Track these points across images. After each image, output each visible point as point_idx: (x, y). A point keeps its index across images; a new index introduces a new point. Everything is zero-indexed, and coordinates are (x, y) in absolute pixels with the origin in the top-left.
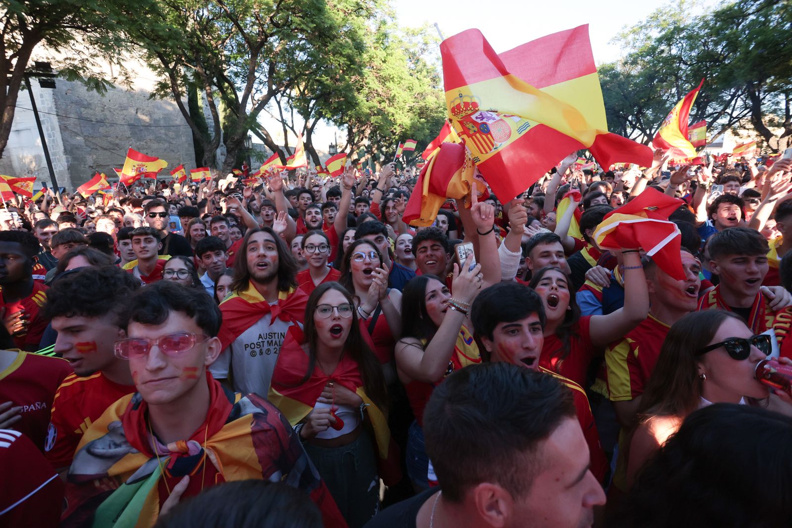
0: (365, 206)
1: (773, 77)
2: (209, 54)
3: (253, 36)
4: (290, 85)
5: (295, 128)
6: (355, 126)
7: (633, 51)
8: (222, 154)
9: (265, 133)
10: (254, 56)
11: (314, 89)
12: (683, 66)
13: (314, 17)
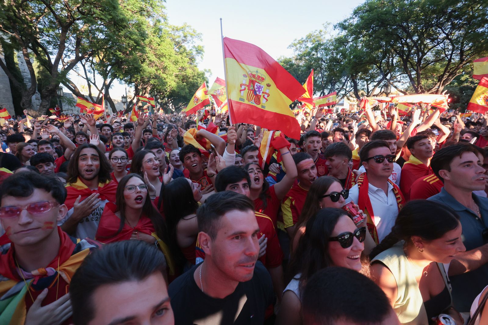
0: (150, 134)
1: (361, 73)
2: (25, 26)
3: (62, 17)
4: (93, 54)
5: (96, 84)
6: (140, 85)
7: (300, 53)
8: (36, 99)
9: (74, 86)
10: (64, 31)
11: (110, 59)
12: (324, 64)
13: (111, 12)
